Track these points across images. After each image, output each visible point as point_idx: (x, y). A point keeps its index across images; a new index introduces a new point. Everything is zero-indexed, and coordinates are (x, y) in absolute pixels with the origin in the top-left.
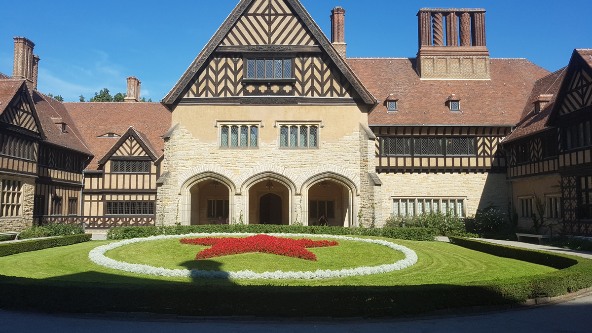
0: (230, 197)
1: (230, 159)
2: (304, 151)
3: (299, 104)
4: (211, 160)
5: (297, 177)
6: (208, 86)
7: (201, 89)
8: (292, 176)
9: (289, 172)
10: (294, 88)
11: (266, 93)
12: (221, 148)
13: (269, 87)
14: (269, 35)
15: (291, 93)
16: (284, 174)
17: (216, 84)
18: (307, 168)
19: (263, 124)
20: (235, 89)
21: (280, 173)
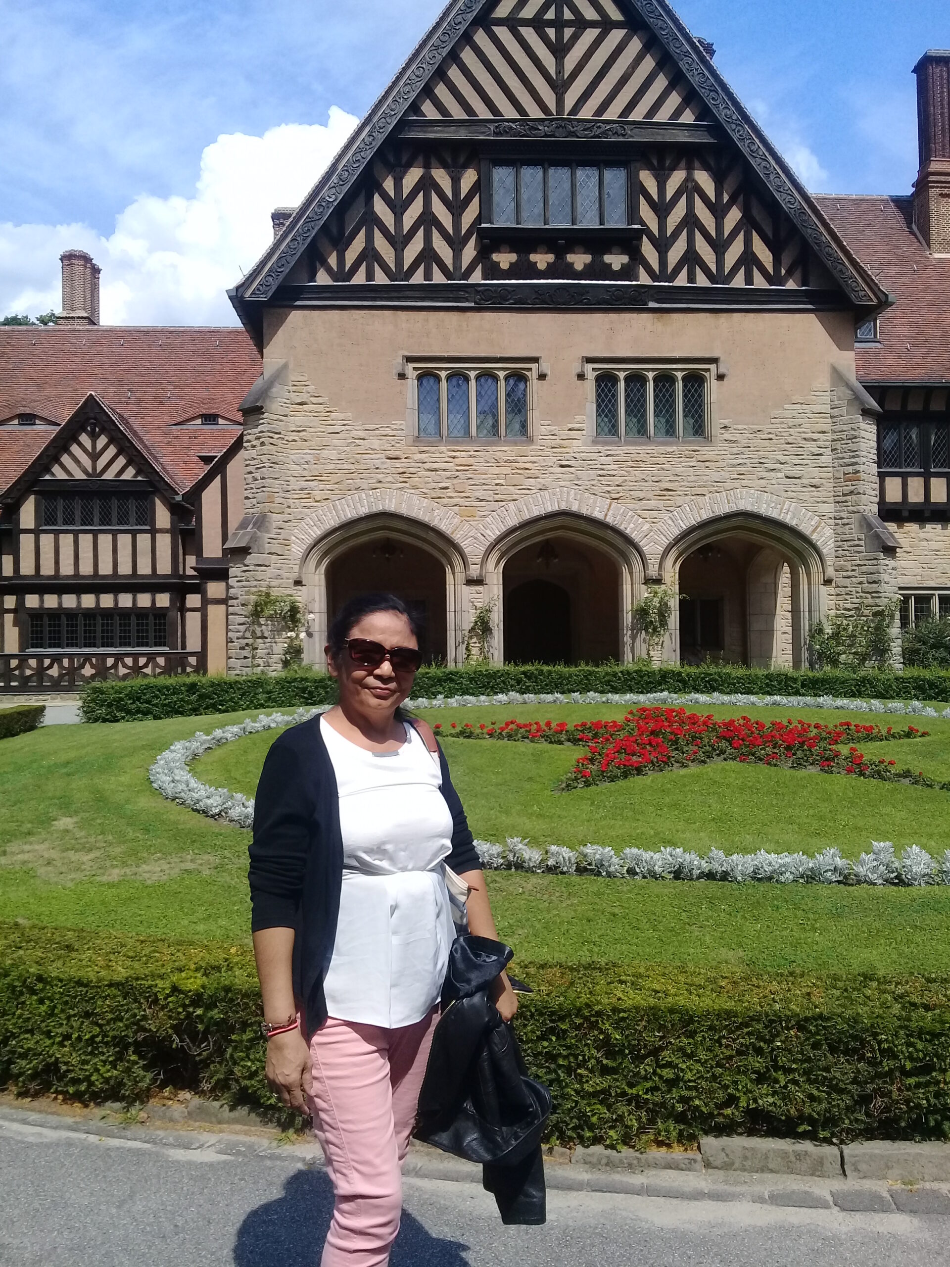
0: (450, 588)
1: (448, 474)
2: (670, 449)
3: (652, 305)
4: (390, 479)
5: (646, 527)
6: (374, 249)
7: (351, 255)
8: (632, 525)
9: (624, 515)
10: (637, 257)
11: (551, 271)
12: (417, 440)
13: (560, 254)
14: (560, 86)
15: (627, 272)
16: (609, 520)
17: (399, 242)
18: (679, 500)
19: (545, 367)
20: (457, 257)
21: (598, 514)
